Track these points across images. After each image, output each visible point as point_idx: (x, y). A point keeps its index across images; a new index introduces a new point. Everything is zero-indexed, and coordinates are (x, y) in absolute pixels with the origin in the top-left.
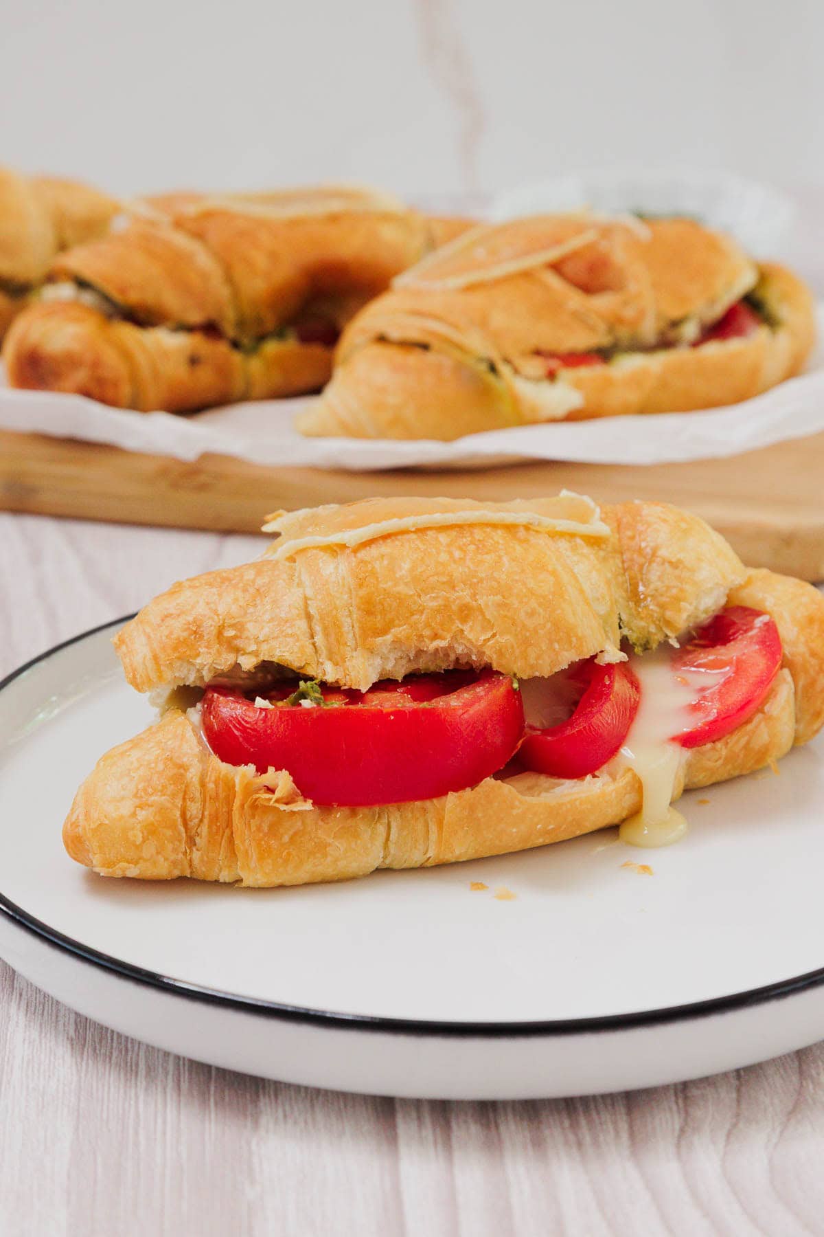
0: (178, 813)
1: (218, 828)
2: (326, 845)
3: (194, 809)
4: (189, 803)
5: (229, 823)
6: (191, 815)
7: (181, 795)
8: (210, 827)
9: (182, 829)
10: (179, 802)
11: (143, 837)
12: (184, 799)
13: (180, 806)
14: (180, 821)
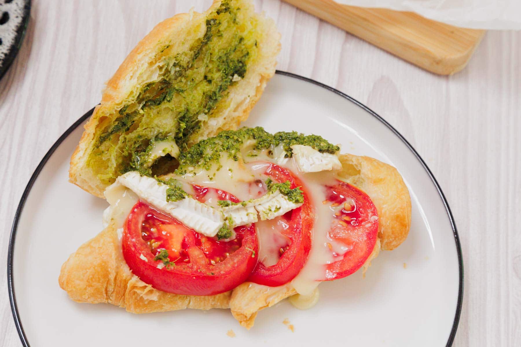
0: (103, 290)
1: (119, 296)
2: (162, 306)
3: (111, 288)
4: (109, 286)
5: (124, 295)
6: (109, 290)
7: (106, 283)
8: (116, 295)
9: (105, 295)
10: (105, 285)
11: (88, 297)
12: (107, 283)
13: (105, 287)
14: (104, 292)
